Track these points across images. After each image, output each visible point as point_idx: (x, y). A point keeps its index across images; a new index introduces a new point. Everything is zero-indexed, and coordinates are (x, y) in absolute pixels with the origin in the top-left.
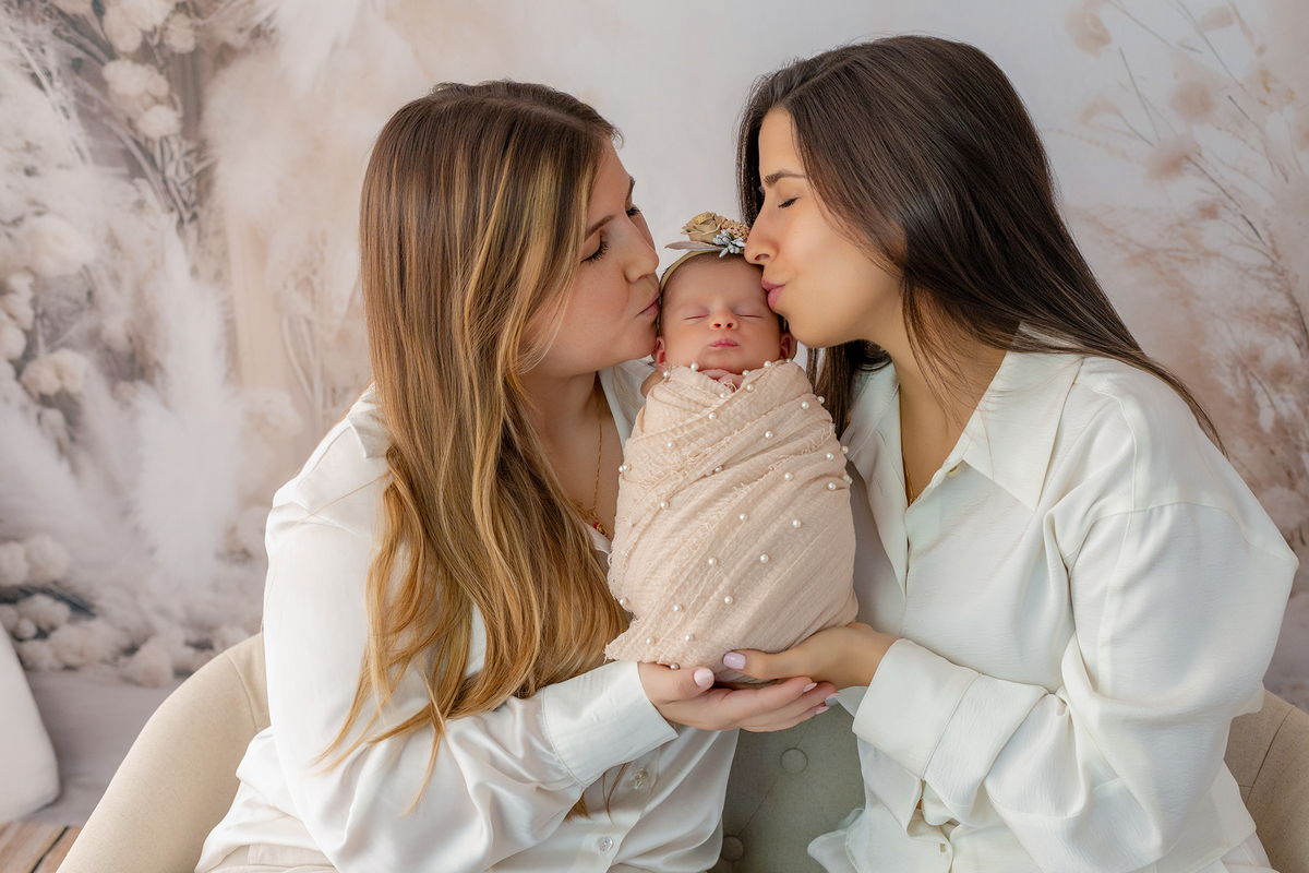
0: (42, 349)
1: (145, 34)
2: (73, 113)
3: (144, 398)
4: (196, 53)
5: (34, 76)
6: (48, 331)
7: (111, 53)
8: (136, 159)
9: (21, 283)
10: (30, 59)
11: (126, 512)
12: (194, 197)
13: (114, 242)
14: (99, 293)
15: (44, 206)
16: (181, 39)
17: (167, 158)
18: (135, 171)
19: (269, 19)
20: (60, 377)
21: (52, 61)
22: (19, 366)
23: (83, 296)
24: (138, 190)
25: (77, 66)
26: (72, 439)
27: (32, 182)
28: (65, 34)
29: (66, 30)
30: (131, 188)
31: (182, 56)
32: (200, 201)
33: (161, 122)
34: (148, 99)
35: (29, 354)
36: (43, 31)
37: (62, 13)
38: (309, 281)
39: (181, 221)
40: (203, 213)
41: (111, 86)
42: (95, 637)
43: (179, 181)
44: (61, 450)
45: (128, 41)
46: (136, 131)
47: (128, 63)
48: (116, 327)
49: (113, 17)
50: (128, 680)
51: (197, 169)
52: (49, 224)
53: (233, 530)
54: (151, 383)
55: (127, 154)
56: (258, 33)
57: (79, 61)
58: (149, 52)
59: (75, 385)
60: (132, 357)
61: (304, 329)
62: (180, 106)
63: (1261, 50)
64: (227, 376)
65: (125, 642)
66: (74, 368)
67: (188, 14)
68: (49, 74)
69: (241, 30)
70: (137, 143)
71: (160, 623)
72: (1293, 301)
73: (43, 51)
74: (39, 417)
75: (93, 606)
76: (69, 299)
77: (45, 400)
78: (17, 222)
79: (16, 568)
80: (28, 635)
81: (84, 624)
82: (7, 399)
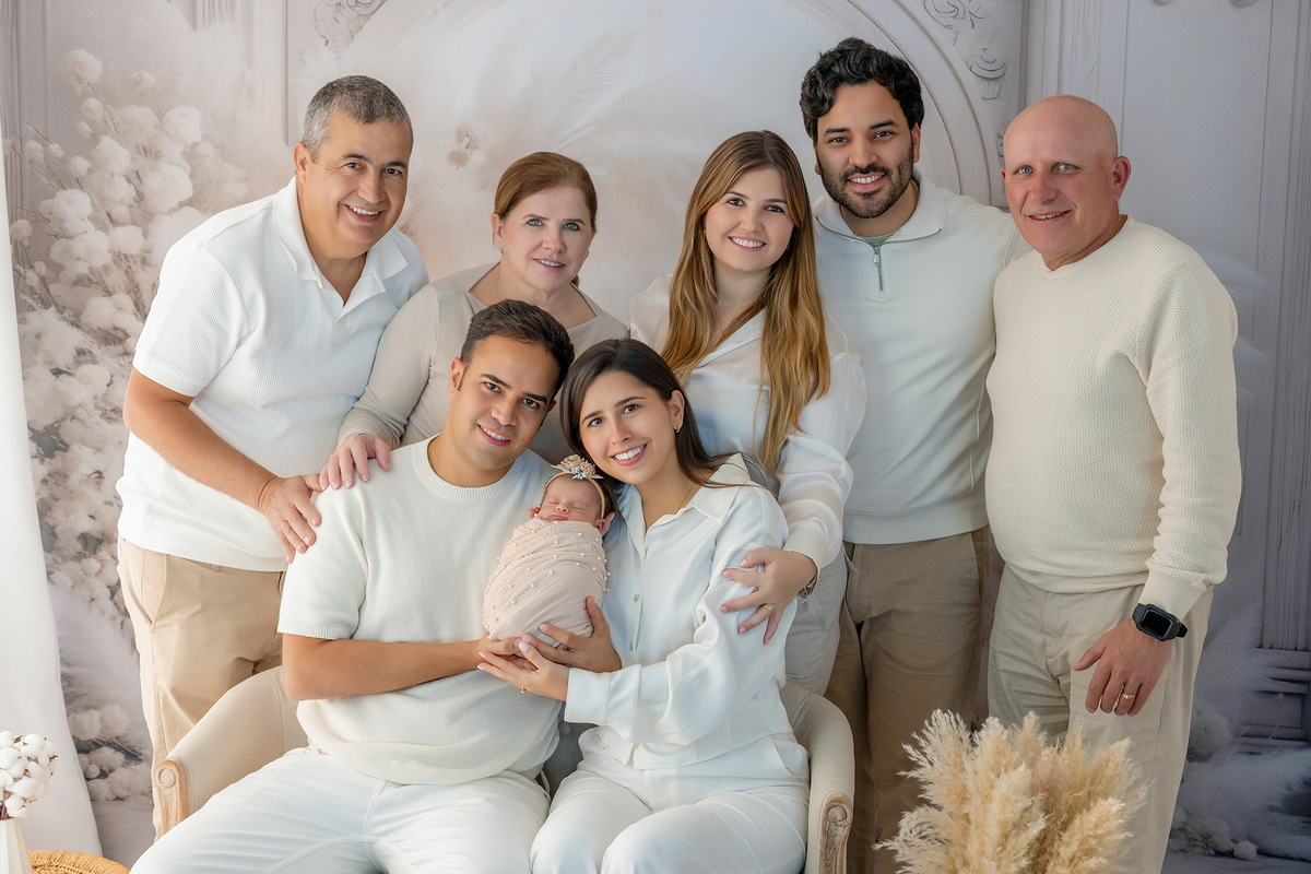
22: (113, 591)
42: (139, 776)
75: (141, 754)
79: (92, 726)
80: (94, 776)
81: (133, 766)
82: (103, 612)
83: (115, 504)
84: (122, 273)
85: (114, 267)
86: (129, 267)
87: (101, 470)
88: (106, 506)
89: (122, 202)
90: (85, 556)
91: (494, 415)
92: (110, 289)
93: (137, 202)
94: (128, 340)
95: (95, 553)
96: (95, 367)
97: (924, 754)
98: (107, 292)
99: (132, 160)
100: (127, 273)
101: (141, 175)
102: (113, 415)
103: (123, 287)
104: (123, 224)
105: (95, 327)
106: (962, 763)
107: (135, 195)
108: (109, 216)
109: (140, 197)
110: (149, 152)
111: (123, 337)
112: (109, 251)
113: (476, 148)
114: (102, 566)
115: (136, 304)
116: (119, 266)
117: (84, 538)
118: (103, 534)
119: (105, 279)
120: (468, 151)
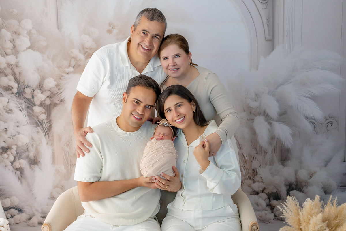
0: (17, 159)
1: (41, 101)
2: (27, 116)
3: (36, 168)
4: (50, 105)
5: (20, 109)
6: (18, 156)
7: (35, 105)
8: (38, 123)
9: (14, 147)
10: (20, 106)
11: (31, 191)
12: (48, 130)
13: (33, 139)
14: (29, 148)
15: (20, 133)
16: (48, 102)
17: (44, 123)
18: (38, 126)
19: (63, 99)
20: (20, 165)
21: (24, 107)
22: (12, 163)
23: (26, 149)
24: (38, 129)
25: (28, 107)
26: (21, 177)
27: (18, 128)
28: (26, 102)
29: (27, 101)
30: (37, 129)
31: (48, 105)
32: (49, 131)
33: (43, 117)
34: (41, 113)
35: (14, 161)
36: (23, 101)
37: (26, 98)
38: (69, 144)
39: (46, 134)
40: (50, 133)
41: (34, 111)
42: (23, 217)
43: (45, 127)
44: (19, 179)
45: (38, 102)
46: (38, 119)
47: (38, 106)
48: (32, 155)
49: (35, 99)
50: (29, 225)
51: (49, 125)
52: (21, 136)
53: (52, 193)
54: (38, 165)
55: (36, 123)
56: (61, 101)
57: (29, 106)
58: (42, 105)
59: (22, 166)
60: (34, 160)
61: (67, 153)
62: (47, 114)
64: (52, 163)
65: (29, 217)
66: (23, 163)
67: (49, 98)
68: (23, 109)
69: (58, 100)
70: (38, 121)
71: (36, 213)
73: (22, 105)
74: (15, 173)
75: (23, 210)
76: (23, 150)
77: (17, 169)
78: (14, 136)
79: (8, 203)
80: (9, 217)
81: (21, 214)
82: (9, 170)
83: (11, 138)
84: (10, 69)
85: (8, 68)
86: (12, 68)
87: (7, 128)
88: (9, 138)
89: (9, 48)
90: (3, 154)
91: (137, 111)
92: (7, 74)
93: (14, 48)
94: (13, 89)
95: (6, 152)
96: (3, 97)
97: (285, 210)
98: (6, 75)
99: (12, 36)
100: (11, 69)
101: (14, 40)
102: (9, 112)
103: (10, 74)
104: (10, 55)
105: (3, 86)
106: (299, 212)
107: (13, 46)
108: (5, 53)
109: (14, 47)
110: (17, 33)
111: (11, 88)
112: (6, 63)
113: (115, 28)
114: (8, 156)
115: (15, 79)
116: (9, 67)
117: (3, 148)
118: (8, 147)
119: (5, 71)
120: (112, 29)
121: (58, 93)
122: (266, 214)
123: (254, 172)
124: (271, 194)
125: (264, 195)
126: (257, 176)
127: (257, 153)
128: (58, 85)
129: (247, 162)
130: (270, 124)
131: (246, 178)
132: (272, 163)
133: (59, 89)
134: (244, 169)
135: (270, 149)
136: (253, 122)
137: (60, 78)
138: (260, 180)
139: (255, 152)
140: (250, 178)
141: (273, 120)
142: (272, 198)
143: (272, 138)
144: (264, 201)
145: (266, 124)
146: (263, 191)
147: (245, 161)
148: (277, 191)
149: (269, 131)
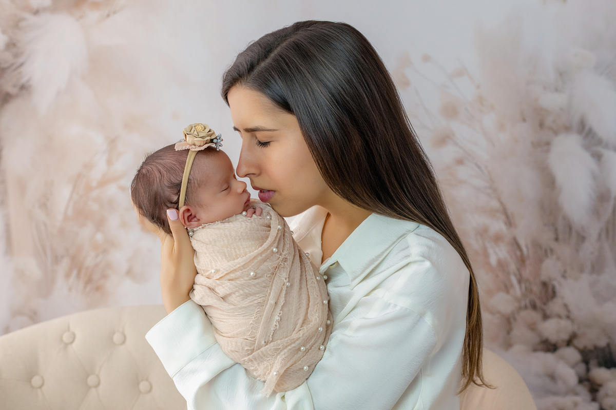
19: (28, 81)
38: (45, 204)
56: (24, 88)
61: (43, 228)
63: (478, 87)
64: (6, 252)
69: (15, 86)
72: (501, 203)
121: (14, 67)
122: (576, 404)
123: (546, 291)
124: (591, 351)
125: (572, 354)
126: (555, 300)
127: (557, 239)
128: (11, 45)
129: (528, 262)
130: (598, 157)
131: (523, 304)
132: (597, 267)
133: (16, 56)
134: (520, 282)
135: (594, 229)
136: (548, 151)
137: (16, 24)
138: (563, 312)
139: (550, 235)
140: (534, 307)
141: (607, 146)
142: (593, 362)
143: (602, 197)
144: (573, 366)
145: (586, 157)
146: (569, 343)
147: (522, 261)
148: (608, 345)
149: (594, 177)
